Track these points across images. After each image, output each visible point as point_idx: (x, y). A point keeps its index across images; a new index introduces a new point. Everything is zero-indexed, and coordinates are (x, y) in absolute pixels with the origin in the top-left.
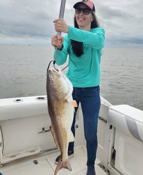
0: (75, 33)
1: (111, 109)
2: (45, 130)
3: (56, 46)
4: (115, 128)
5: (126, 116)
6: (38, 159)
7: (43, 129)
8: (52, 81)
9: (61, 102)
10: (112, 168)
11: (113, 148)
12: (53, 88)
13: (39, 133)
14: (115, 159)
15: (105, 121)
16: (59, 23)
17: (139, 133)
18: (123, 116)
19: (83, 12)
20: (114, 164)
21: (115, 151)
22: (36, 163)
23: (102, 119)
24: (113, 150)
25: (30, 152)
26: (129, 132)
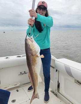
0: (41, 18)
1: (57, 61)
2: (22, 73)
3: (30, 25)
4: (59, 71)
5: (64, 64)
6: (18, 89)
7: (21, 73)
8: (29, 44)
9: (35, 57)
10: (58, 93)
11: (58, 82)
12: (30, 49)
13: (19, 75)
14: (59, 88)
15: (53, 67)
16: (33, 11)
17: (72, 73)
18: (63, 64)
19: (42, 10)
20: (59, 91)
21: (59, 83)
22: (18, 91)
23: (52, 67)
24: (58, 83)
25: (14, 85)
26: (66, 73)
